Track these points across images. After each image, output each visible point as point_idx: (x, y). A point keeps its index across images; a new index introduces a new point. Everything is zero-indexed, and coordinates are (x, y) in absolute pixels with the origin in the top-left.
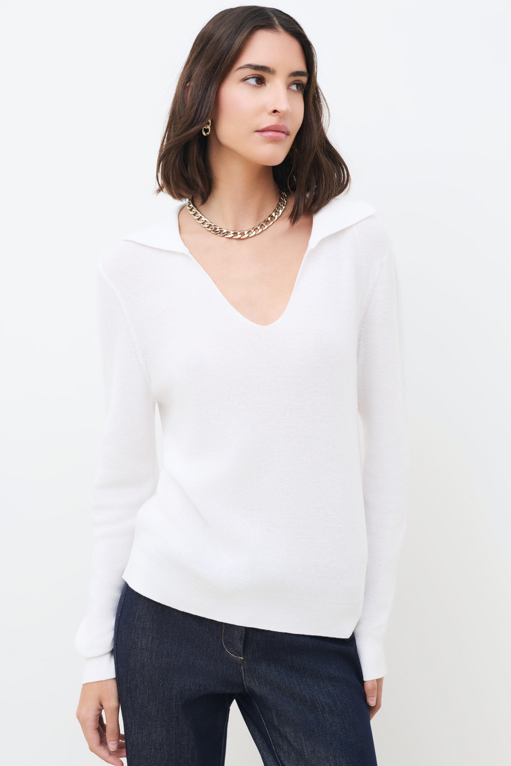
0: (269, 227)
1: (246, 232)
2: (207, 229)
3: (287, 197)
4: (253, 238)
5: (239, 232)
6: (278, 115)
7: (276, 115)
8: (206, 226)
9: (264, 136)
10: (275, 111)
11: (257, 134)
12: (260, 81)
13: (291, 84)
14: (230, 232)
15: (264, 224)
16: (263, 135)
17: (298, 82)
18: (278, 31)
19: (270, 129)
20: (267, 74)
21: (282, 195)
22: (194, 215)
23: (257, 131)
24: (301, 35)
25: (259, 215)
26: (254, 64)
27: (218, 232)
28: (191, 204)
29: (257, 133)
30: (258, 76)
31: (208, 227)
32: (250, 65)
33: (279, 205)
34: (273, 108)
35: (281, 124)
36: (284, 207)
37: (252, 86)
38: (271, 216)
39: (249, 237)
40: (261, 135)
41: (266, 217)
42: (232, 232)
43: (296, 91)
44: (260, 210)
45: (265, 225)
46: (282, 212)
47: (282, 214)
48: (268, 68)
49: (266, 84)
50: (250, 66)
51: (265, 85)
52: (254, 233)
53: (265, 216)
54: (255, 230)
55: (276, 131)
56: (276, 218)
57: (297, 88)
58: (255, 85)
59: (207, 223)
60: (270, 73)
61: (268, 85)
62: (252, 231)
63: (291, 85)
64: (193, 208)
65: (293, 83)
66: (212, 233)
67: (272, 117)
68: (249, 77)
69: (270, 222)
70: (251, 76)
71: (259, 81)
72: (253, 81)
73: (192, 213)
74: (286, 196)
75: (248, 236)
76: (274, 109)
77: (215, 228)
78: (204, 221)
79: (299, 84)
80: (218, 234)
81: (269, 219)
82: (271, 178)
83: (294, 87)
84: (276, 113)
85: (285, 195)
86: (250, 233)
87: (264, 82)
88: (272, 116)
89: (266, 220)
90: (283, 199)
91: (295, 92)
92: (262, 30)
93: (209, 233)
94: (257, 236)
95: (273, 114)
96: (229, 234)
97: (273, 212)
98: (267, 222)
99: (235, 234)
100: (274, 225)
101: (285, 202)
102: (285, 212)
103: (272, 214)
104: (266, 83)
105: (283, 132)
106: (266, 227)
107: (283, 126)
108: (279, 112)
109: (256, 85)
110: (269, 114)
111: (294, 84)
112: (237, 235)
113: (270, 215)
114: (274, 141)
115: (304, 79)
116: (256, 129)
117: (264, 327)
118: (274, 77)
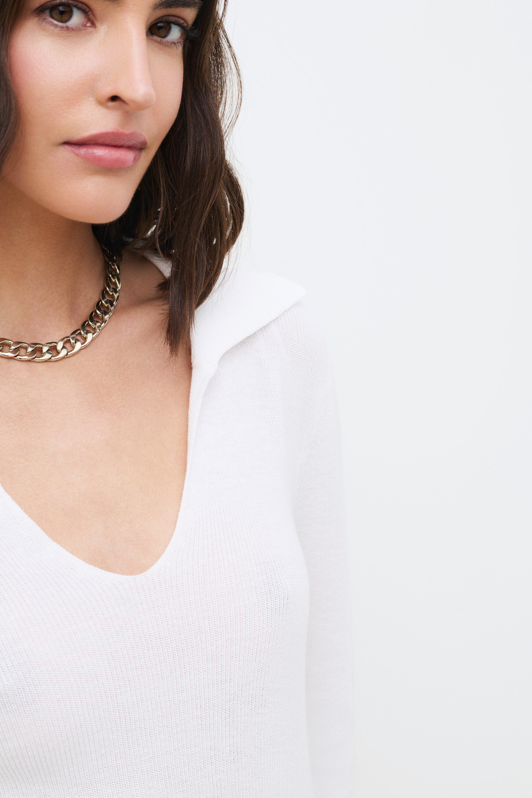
6: (123, 109)
7: (118, 108)
10: (114, 98)
11: (66, 152)
16: (82, 156)
19: (100, 141)
23: (67, 144)
29: (67, 147)
34: (109, 91)
35: (127, 131)
40: (77, 154)
49: (97, 24)
55: (115, 146)
61: (102, 29)
67: (106, 110)
76: (113, 94)
84: (117, 104)
87: (92, 19)
88: (107, 107)
95: (111, 104)
96: (7, 348)
104: (96, 21)
105: (130, 148)
107: (132, 134)
108: (123, 101)
110: (101, 103)
114: (107, 169)
116: (65, 139)
117: (139, 577)
118: (119, 9)
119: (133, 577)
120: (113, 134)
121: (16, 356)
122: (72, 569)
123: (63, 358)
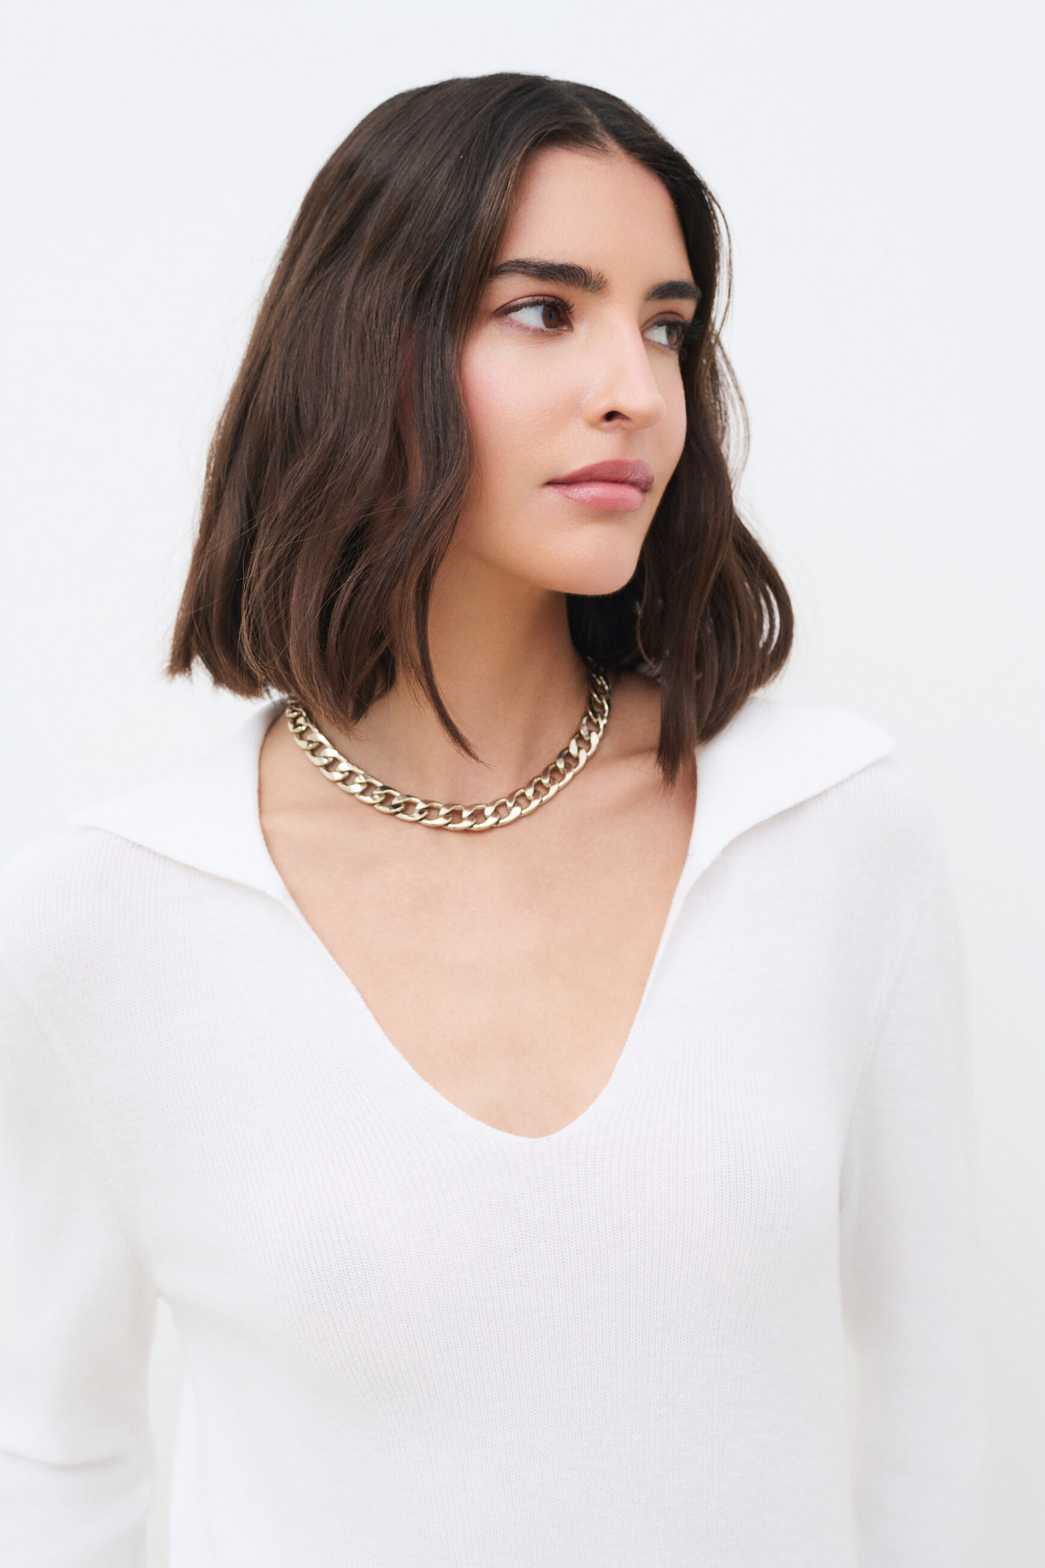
0: (562, 792)
1: (489, 811)
2: (362, 798)
3: (610, 692)
4: (514, 827)
5: (468, 808)
6: (623, 429)
7: (616, 427)
8: (338, 776)
9: (574, 500)
10: (611, 416)
11: (552, 495)
12: (554, 313)
13: (650, 324)
14: (438, 809)
15: (546, 781)
16: (574, 497)
17: (670, 318)
18: (605, 151)
19: (597, 474)
20: (579, 291)
21: (594, 687)
22: (313, 752)
23: (552, 483)
24: (673, 162)
25: (527, 754)
26: (536, 261)
27: (398, 809)
28: (301, 715)
29: (551, 488)
30: (550, 300)
31: (363, 793)
32: (524, 262)
33: (589, 717)
34: (605, 406)
35: (631, 458)
36: (603, 723)
37: (529, 333)
38: (565, 755)
39: (499, 825)
40: (565, 496)
41: (550, 758)
42: (444, 811)
43: (665, 346)
44: (533, 733)
45: (550, 785)
46: (601, 740)
47: (598, 747)
48: (583, 271)
49: (575, 325)
50: (524, 267)
51: (571, 328)
52: (516, 812)
53: (546, 754)
54: (516, 804)
55: (616, 482)
56: (582, 761)
57: (669, 334)
58: (542, 331)
59: (357, 780)
60: (588, 288)
61: (582, 328)
62: (510, 804)
63: (652, 326)
64: (308, 728)
65: (656, 320)
66: (379, 811)
67: (600, 433)
68: (520, 301)
69: (564, 776)
70: (526, 300)
71: (551, 317)
72: (532, 317)
73: (303, 744)
74: (607, 688)
75: (498, 822)
76: (611, 409)
77: (386, 794)
78: (347, 774)
79: (672, 325)
80: (400, 816)
81: (561, 765)
82: (564, 632)
83: (660, 335)
84: (615, 422)
85: (602, 687)
86: (502, 810)
87: (568, 319)
88: (602, 430)
89: (551, 767)
90: (600, 699)
91: (663, 352)
92: (556, 148)
93: (369, 810)
94: (524, 821)
95: (606, 424)
96: (434, 813)
97: (572, 738)
98: (553, 773)
99: (455, 815)
100: (578, 781)
101: (606, 707)
102: (607, 740)
103: (568, 748)
104: (572, 321)
105: (634, 484)
106: (553, 789)
107: (636, 463)
108: (623, 418)
109: (545, 329)
110: (593, 425)
111: (660, 325)
112: (462, 820)
113: (562, 752)
114: (608, 512)
115: (687, 308)
116: (549, 476)
117: (541, 1142)
118: (602, 302)
119: (531, 1140)
120: (614, 463)
121: (447, 824)
122: (445, 1120)
123: (491, 828)
